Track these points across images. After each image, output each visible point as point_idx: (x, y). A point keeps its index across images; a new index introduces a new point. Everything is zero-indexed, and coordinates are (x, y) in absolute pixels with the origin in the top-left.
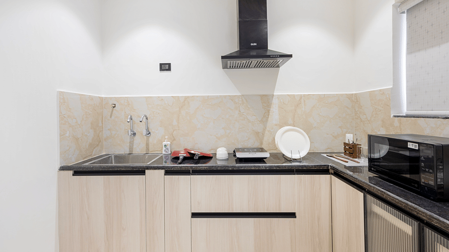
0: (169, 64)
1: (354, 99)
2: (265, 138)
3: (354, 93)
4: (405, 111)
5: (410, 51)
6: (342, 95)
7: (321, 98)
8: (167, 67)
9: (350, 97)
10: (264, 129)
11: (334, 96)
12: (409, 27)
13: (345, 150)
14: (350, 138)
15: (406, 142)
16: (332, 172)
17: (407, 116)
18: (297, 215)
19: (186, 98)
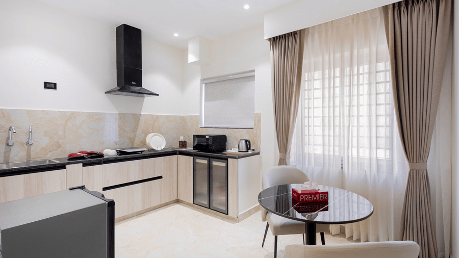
0: (55, 84)
1: (183, 119)
2: (135, 142)
3: (183, 115)
4: (203, 126)
5: (205, 101)
6: (177, 116)
7: (168, 117)
8: (53, 86)
9: (181, 117)
10: (135, 136)
11: (173, 116)
12: (205, 90)
13: (180, 144)
14: (182, 138)
15: (205, 136)
16: (178, 153)
17: (204, 127)
18: (163, 177)
19: (73, 113)
